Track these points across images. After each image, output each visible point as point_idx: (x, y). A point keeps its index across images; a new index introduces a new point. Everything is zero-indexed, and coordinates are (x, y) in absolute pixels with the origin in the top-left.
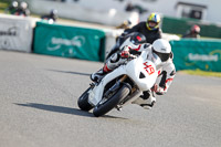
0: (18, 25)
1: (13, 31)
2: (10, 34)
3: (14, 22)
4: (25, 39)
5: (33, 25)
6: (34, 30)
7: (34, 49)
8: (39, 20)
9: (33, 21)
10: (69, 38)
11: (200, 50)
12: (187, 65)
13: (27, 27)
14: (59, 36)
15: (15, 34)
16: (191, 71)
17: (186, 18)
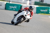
3: (1, 3)
5: (5, 3)
9: (5, 2)
12: (40, 12)
13: (4, 4)
14: (11, 6)
17: (40, 2)
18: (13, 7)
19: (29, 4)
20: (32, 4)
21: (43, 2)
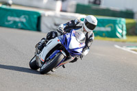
20: (69, 9)
21: (99, 4)
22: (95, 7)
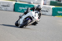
0: (10, 4)
1: (8, 5)
2: (8, 6)
3: (9, 3)
4: (12, 8)
6: (14, 5)
7: (14, 10)
8: (15, 2)
10: (24, 7)
11: (61, 10)
12: (57, 14)
13: (12, 4)
14: (21, 7)
15: (9, 6)
16: (58, 16)
17: (57, 1)
18: (24, 8)
19: (44, 4)
21: (61, 1)
22: (58, 2)
